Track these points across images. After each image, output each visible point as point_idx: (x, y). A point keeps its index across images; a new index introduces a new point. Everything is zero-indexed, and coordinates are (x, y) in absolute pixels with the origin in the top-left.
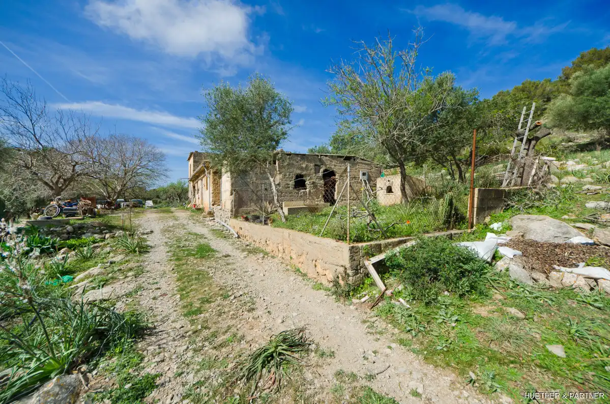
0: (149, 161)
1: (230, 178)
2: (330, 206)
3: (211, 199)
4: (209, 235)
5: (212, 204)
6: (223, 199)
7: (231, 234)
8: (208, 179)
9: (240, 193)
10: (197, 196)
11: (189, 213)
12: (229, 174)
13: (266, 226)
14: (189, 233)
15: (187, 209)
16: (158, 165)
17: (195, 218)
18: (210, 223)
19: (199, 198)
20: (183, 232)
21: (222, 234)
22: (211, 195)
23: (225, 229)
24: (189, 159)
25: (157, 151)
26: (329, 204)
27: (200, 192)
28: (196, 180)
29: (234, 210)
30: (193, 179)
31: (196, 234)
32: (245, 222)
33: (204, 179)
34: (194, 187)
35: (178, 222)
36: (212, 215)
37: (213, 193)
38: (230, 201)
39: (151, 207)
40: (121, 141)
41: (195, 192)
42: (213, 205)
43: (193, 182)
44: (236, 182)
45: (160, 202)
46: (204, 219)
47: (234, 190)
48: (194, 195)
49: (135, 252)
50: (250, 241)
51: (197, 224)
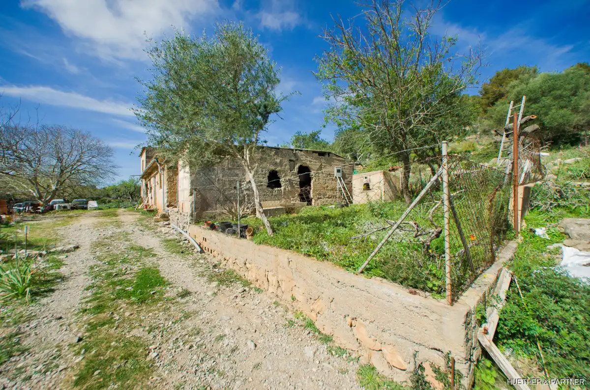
0: (93, 157)
1: (189, 175)
2: (307, 205)
3: (166, 200)
4: (160, 251)
5: (166, 205)
6: (180, 200)
7: (191, 246)
8: (162, 175)
9: (203, 192)
10: (149, 195)
11: (138, 216)
12: (187, 169)
13: (243, 240)
14: (132, 248)
15: (138, 211)
16: (105, 161)
17: (144, 222)
18: (163, 229)
19: (152, 198)
20: (123, 246)
21: (179, 247)
22: (166, 195)
23: (183, 238)
24: (141, 155)
25: (103, 145)
26: (306, 203)
27: (153, 190)
28: (148, 177)
29: (195, 214)
30: (145, 176)
31: (142, 249)
32: (210, 231)
33: (158, 177)
34: (147, 185)
35: (119, 230)
36: (166, 219)
37: (168, 192)
38: (190, 203)
39: (96, 209)
40: (56, 133)
41: (147, 191)
42: (168, 206)
43: (145, 179)
44: (197, 179)
45: (110, 202)
46: (156, 223)
47: (195, 189)
48: (147, 194)
49: (24, 294)
50: (220, 257)
51: (146, 232)
